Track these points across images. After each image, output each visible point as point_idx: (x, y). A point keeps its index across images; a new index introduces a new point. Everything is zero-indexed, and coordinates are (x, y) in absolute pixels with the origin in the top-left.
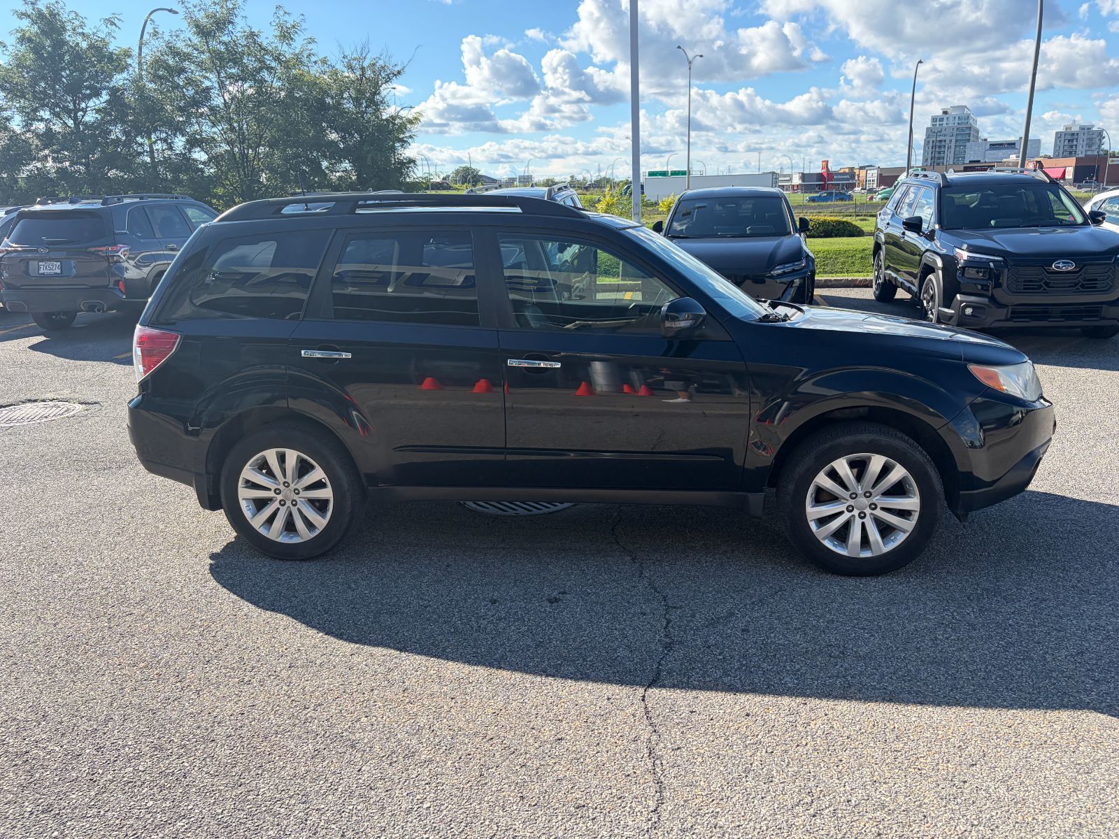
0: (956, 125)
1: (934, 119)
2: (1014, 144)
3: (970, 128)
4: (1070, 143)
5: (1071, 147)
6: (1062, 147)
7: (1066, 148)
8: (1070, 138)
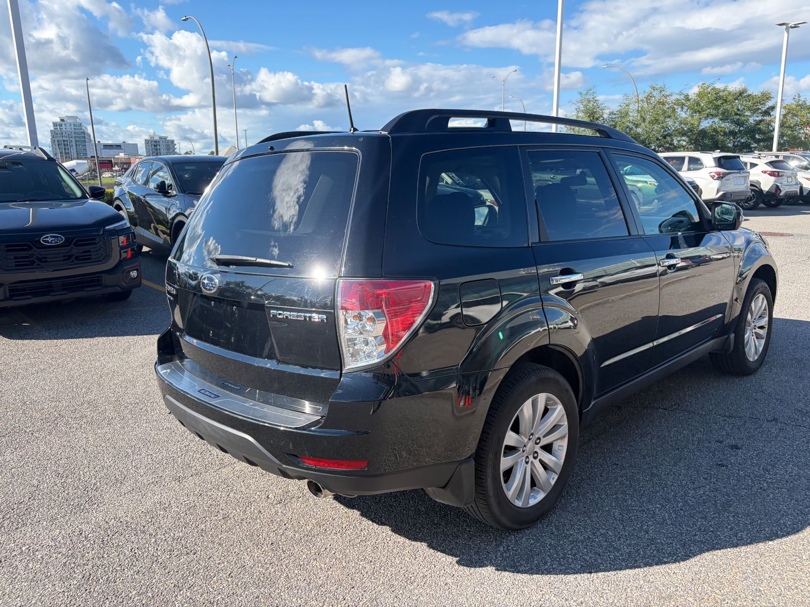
0: (73, 130)
1: (55, 124)
2: (120, 146)
3: (84, 133)
4: (156, 148)
5: (157, 150)
6: (151, 150)
7: (153, 150)
8: (155, 144)
